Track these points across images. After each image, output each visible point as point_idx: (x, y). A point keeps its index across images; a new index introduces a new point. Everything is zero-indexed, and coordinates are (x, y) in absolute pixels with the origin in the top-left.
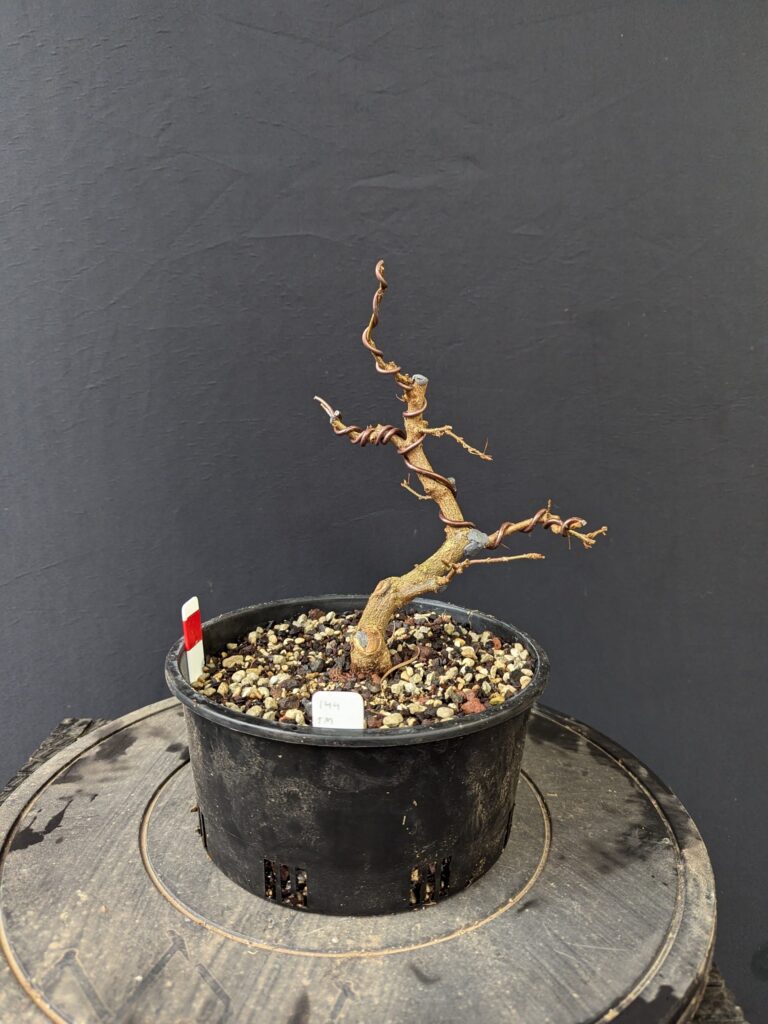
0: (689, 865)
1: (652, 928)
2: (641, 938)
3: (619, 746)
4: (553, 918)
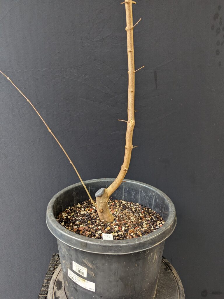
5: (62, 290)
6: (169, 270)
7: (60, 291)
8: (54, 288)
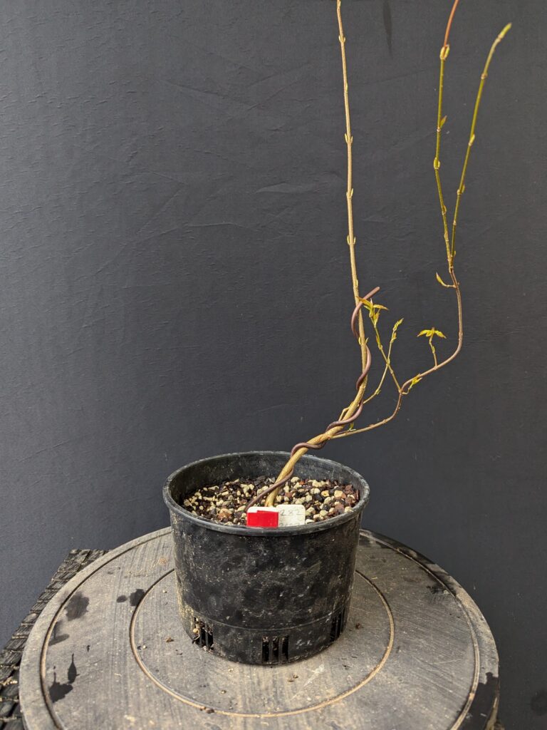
0: (464, 604)
1: (465, 643)
2: (463, 650)
3: (393, 540)
4: (416, 652)
5: (82, 620)
6: (446, 592)
7: (75, 622)
8: (60, 613)
